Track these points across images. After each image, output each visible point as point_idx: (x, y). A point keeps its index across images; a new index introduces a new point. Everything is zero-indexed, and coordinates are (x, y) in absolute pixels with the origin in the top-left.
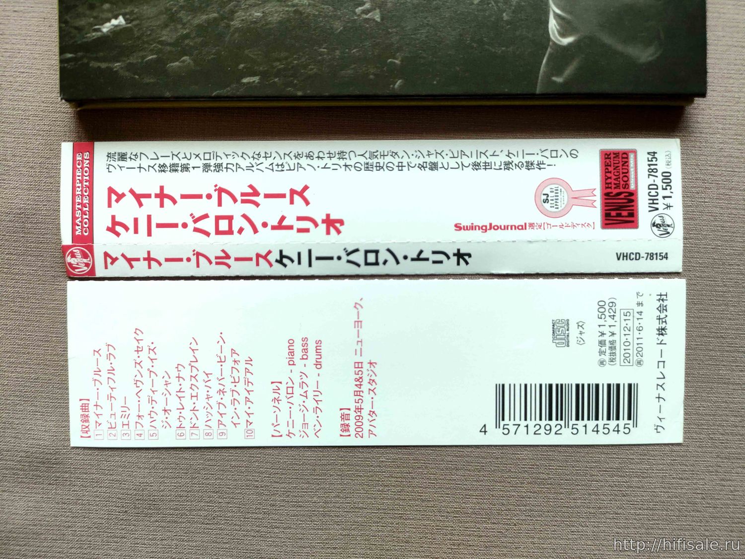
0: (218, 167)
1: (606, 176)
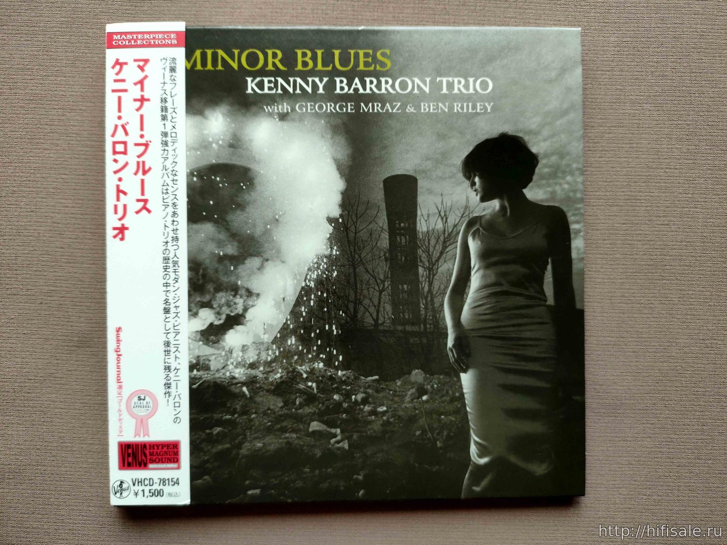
0: (166, 144)
1: (160, 445)
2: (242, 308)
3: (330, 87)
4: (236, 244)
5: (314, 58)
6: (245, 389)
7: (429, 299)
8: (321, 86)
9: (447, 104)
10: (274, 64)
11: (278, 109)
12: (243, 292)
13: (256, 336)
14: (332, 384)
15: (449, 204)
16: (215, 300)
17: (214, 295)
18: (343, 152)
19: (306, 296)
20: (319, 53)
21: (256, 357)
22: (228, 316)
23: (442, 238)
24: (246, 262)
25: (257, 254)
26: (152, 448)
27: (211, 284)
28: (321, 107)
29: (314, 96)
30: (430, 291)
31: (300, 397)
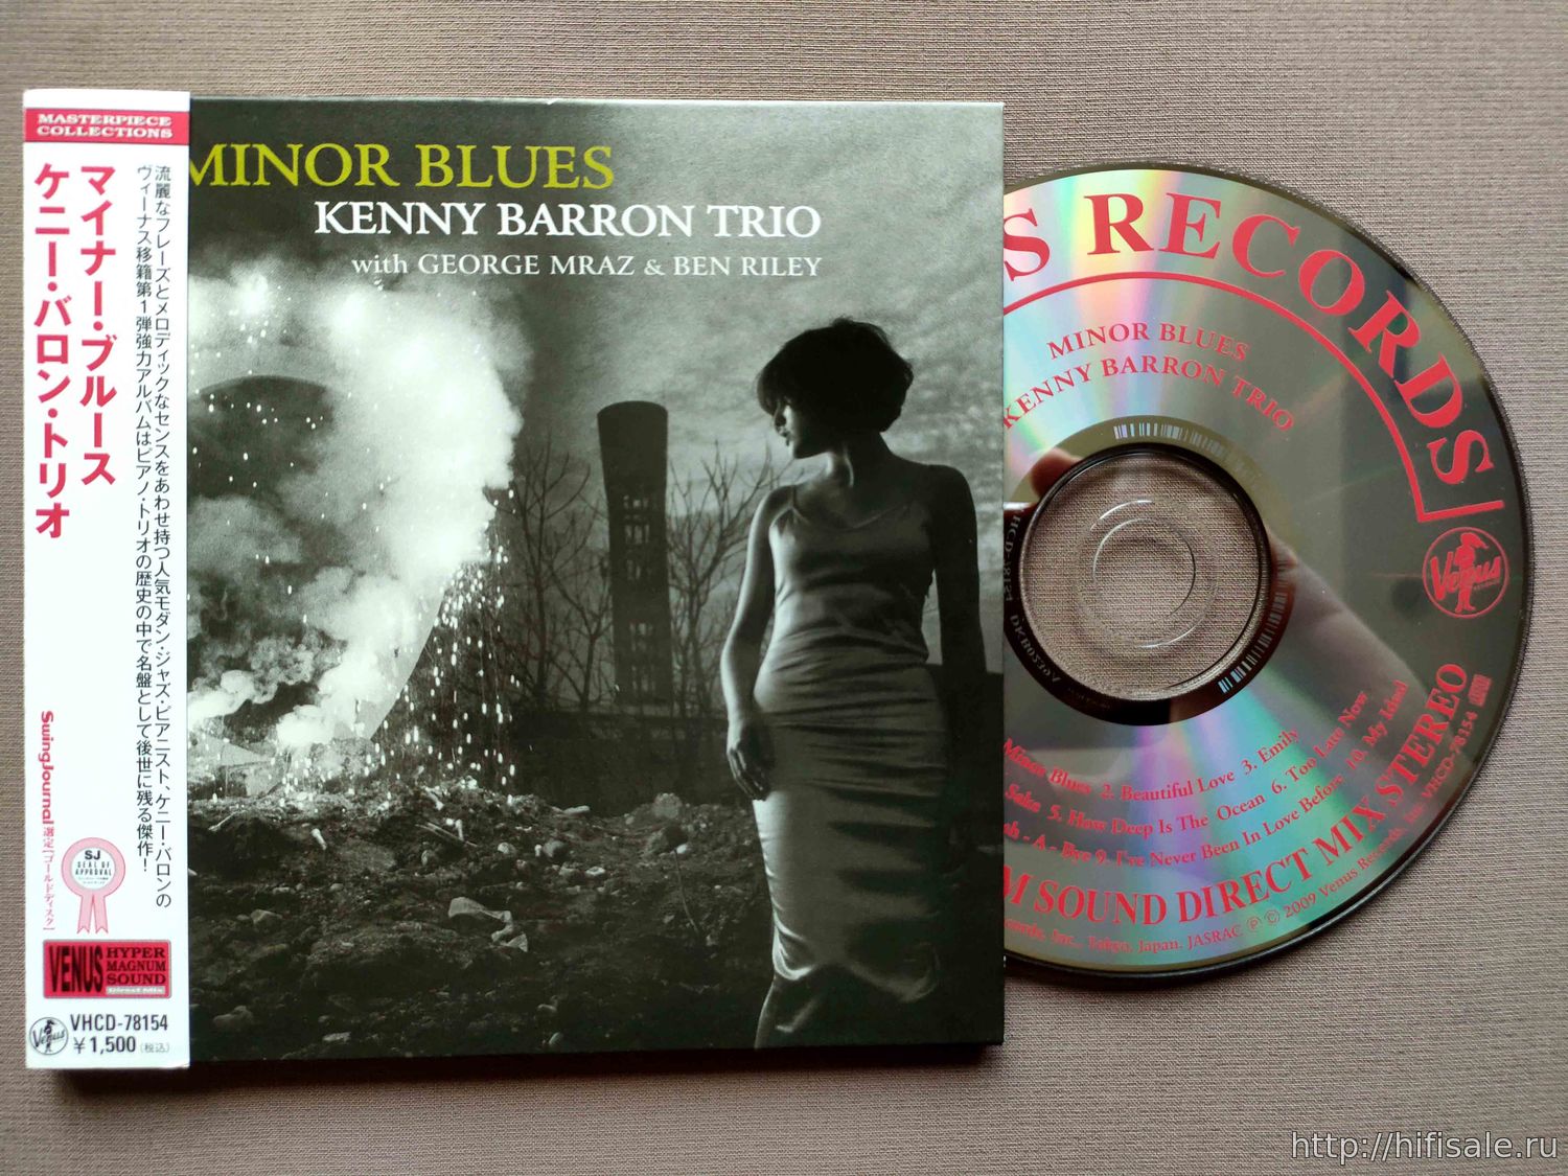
0: (146, 342)
1: (128, 949)
2: (311, 669)
3: (489, 220)
4: (297, 541)
5: (455, 162)
6: (316, 833)
7: (690, 652)
8: (470, 220)
9: (728, 259)
10: (373, 174)
11: (381, 266)
12: (313, 638)
13: (340, 725)
14: (496, 823)
15: (731, 462)
16: (254, 654)
17: (252, 643)
18: (517, 356)
19: (442, 646)
20: (466, 151)
21: (340, 769)
22: (282, 687)
23: (717, 530)
24: (318, 577)
25: (342, 561)
26: (113, 955)
27: (246, 621)
28: (469, 264)
29: (454, 241)
30: (692, 636)
31: (430, 848)
